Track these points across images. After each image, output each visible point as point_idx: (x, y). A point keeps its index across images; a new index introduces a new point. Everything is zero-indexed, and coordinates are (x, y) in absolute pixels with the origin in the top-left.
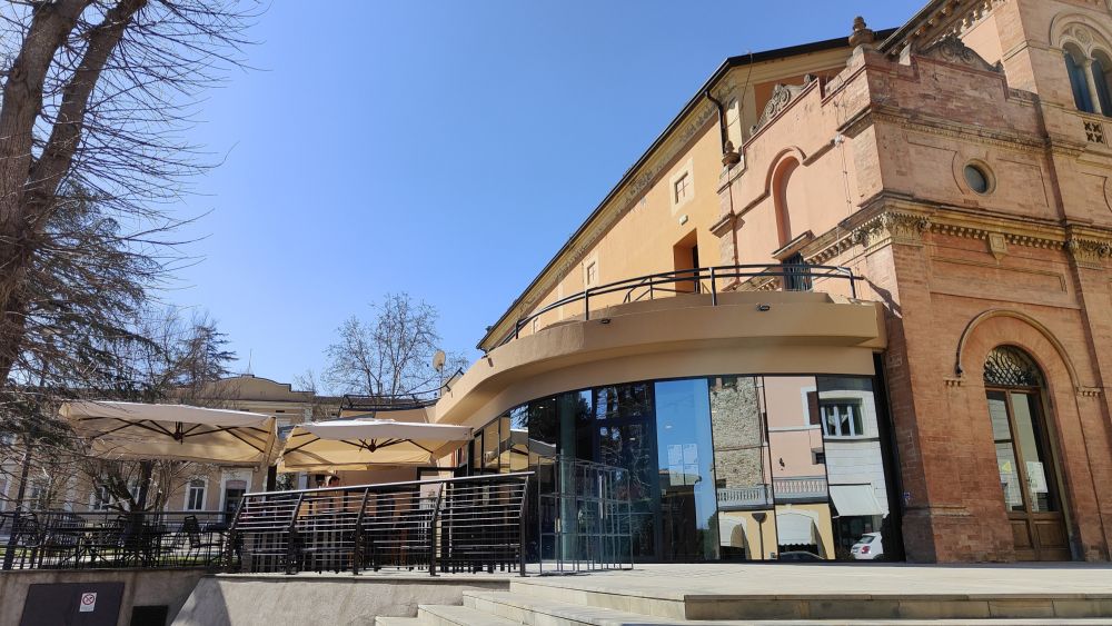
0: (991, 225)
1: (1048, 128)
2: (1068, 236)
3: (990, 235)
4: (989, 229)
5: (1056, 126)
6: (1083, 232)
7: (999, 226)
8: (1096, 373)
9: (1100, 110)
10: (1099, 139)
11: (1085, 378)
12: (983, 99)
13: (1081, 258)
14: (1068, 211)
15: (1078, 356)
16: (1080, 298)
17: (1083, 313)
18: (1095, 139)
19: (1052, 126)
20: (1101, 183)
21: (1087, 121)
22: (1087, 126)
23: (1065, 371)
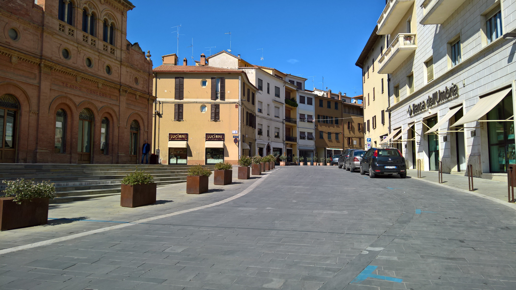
0: (13, 53)
1: (45, 23)
2: (41, 62)
3: (12, 56)
4: (12, 54)
5: (48, 23)
6: (46, 62)
7: (16, 54)
8: (39, 106)
9: (66, 21)
10: (63, 30)
11: (34, 108)
12: (24, 6)
13: (44, 70)
14: (44, 53)
15: (34, 101)
16: (40, 83)
17: (39, 87)
18: (62, 30)
19: (47, 22)
20: (59, 46)
21: (61, 23)
22: (60, 25)
23: (28, 105)
